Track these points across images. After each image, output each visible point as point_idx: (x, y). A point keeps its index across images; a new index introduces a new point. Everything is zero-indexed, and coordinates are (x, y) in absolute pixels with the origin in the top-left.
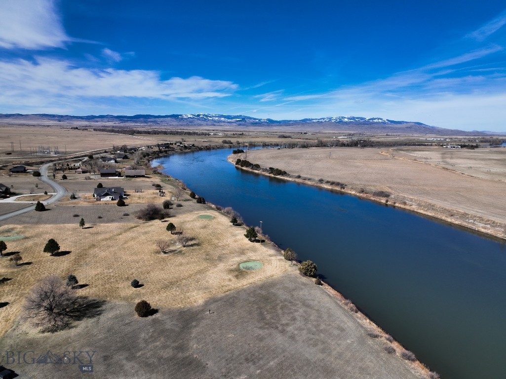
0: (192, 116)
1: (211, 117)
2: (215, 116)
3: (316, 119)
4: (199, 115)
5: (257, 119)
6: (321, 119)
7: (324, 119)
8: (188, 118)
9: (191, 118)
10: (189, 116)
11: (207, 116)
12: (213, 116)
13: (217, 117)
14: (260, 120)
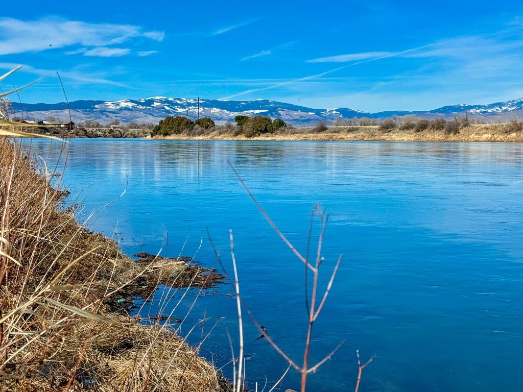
0: (130, 105)
1: (182, 106)
2: (194, 105)
3: (479, 107)
4: (149, 103)
5: (312, 110)
6: (493, 106)
7: (500, 105)
8: (121, 109)
9: (126, 108)
10: (123, 104)
11: (171, 104)
12: (189, 104)
13: (199, 105)
14: (318, 112)
